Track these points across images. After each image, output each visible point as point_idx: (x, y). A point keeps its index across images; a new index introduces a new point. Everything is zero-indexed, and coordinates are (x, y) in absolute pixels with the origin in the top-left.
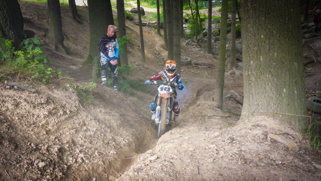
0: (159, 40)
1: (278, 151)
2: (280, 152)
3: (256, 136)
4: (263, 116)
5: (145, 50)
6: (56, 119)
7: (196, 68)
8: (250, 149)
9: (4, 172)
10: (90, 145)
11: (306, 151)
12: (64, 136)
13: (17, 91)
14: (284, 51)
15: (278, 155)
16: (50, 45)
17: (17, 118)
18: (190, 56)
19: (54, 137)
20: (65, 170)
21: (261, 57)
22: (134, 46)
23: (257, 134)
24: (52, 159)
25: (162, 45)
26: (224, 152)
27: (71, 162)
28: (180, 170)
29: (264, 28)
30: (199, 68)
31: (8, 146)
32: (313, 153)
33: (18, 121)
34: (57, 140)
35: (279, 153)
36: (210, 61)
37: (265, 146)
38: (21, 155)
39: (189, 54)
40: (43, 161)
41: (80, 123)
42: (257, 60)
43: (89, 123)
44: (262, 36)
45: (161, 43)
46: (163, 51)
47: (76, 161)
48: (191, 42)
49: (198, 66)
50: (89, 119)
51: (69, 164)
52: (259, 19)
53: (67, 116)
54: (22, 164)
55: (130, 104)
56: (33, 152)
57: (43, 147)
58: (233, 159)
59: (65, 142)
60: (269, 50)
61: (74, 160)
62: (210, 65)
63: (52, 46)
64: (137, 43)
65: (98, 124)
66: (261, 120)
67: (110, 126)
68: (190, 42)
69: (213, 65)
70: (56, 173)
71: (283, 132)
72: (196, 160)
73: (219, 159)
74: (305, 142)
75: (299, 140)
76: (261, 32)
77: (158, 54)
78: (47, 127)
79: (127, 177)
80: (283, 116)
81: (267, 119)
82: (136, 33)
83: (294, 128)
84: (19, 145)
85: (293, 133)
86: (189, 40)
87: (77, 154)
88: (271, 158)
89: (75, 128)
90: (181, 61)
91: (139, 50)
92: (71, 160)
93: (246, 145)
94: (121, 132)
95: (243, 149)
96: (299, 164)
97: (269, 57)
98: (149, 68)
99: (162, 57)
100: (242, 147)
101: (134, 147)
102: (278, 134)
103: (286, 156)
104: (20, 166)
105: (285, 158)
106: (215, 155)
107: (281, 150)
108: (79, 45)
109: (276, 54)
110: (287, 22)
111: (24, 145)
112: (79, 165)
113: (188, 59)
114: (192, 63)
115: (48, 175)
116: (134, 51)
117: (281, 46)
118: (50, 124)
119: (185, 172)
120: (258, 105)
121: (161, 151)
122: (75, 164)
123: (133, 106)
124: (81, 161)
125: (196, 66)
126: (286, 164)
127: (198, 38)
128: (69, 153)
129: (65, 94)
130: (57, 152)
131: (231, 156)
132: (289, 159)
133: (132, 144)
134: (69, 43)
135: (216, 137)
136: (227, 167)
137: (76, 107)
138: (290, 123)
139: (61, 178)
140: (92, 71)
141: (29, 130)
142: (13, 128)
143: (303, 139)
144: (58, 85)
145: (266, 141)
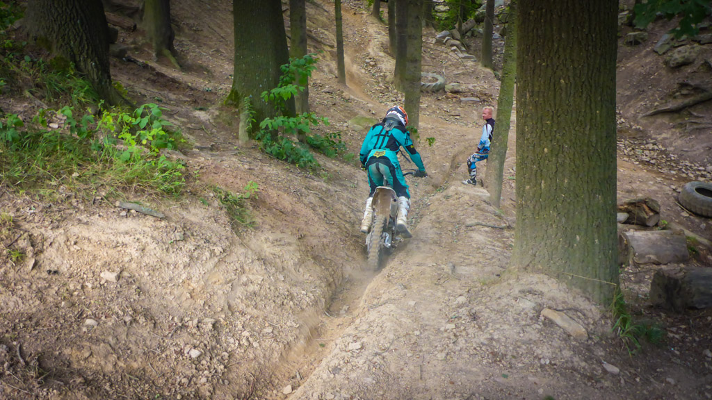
0: (376, 32)
1: (550, 343)
2: (554, 343)
3: (522, 313)
4: (541, 275)
5: (345, 55)
6: (201, 269)
7: (454, 100)
8: (507, 336)
9: (147, 367)
10: (255, 310)
11: (601, 339)
12: (216, 298)
13: (137, 218)
14: (580, 176)
15: (548, 349)
16: (147, 49)
17: (147, 274)
18: (444, 71)
19: (202, 302)
20: (226, 361)
21: (543, 181)
22: (323, 46)
23: (523, 309)
24: (206, 342)
25: (382, 44)
26: (466, 341)
27: (233, 346)
28: (395, 372)
29: (550, 138)
30: (461, 101)
31: (144, 324)
32: (614, 342)
33: (148, 278)
34: (207, 308)
35: (551, 345)
36: (486, 86)
37: (533, 332)
38: (165, 339)
39: (442, 67)
40: (195, 347)
41: (237, 270)
42: (535, 186)
43: (250, 268)
44: (546, 150)
45: (380, 40)
46: (385, 60)
47: (239, 344)
48: (447, 38)
49: (459, 96)
50: (250, 261)
51: (230, 349)
52: (541, 122)
53: (216, 260)
54: (168, 353)
55: (314, 202)
56: (179, 332)
57: (190, 322)
58: (477, 354)
59: (219, 309)
60: (556, 172)
61: (237, 342)
62: (485, 94)
63: (150, 52)
64: (328, 39)
65: (264, 267)
66: (537, 283)
67: (283, 267)
68: (444, 37)
69: (492, 95)
70: (216, 366)
71: (570, 306)
72: (421, 354)
73: (455, 353)
74: (603, 322)
75: (594, 320)
76: (545, 143)
77: (373, 66)
78: (189, 285)
79: (319, 380)
80: (572, 278)
81: (546, 280)
82: (326, 14)
83: (590, 297)
84: (158, 321)
85: (586, 306)
86: (444, 32)
87: (239, 332)
88: (535, 354)
89: (230, 281)
90: (423, 83)
91: (332, 56)
92: (232, 343)
93: (502, 328)
94: (301, 276)
95: (496, 337)
96: (579, 365)
97: (555, 185)
98: (354, 100)
99: (381, 72)
100: (495, 333)
101: (324, 306)
102: (561, 308)
103: (561, 351)
104: (167, 356)
105: (559, 354)
106: (451, 345)
107: (557, 340)
108: (205, 44)
109: (566, 181)
110: (587, 132)
111: (164, 321)
112: (245, 351)
113: (437, 80)
114: (446, 90)
115: (206, 369)
116: (321, 58)
117: (575, 169)
118: (194, 279)
119: (402, 374)
120: (535, 255)
121: (369, 333)
122: (239, 349)
123: (321, 207)
124: (246, 344)
125: (455, 95)
126: (558, 364)
127: (463, 28)
128: (227, 330)
129: (208, 213)
130: (211, 331)
131: (475, 349)
132: (565, 355)
133: (320, 301)
134: (183, 39)
135: (459, 307)
136: (464, 368)
137: (227, 238)
138: (585, 291)
139: (223, 374)
140: (239, 124)
141: (166, 293)
142: (144, 292)
143: (602, 317)
144: (195, 195)
145: (535, 323)
